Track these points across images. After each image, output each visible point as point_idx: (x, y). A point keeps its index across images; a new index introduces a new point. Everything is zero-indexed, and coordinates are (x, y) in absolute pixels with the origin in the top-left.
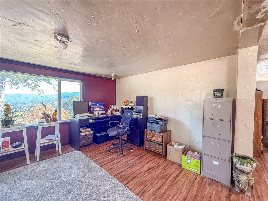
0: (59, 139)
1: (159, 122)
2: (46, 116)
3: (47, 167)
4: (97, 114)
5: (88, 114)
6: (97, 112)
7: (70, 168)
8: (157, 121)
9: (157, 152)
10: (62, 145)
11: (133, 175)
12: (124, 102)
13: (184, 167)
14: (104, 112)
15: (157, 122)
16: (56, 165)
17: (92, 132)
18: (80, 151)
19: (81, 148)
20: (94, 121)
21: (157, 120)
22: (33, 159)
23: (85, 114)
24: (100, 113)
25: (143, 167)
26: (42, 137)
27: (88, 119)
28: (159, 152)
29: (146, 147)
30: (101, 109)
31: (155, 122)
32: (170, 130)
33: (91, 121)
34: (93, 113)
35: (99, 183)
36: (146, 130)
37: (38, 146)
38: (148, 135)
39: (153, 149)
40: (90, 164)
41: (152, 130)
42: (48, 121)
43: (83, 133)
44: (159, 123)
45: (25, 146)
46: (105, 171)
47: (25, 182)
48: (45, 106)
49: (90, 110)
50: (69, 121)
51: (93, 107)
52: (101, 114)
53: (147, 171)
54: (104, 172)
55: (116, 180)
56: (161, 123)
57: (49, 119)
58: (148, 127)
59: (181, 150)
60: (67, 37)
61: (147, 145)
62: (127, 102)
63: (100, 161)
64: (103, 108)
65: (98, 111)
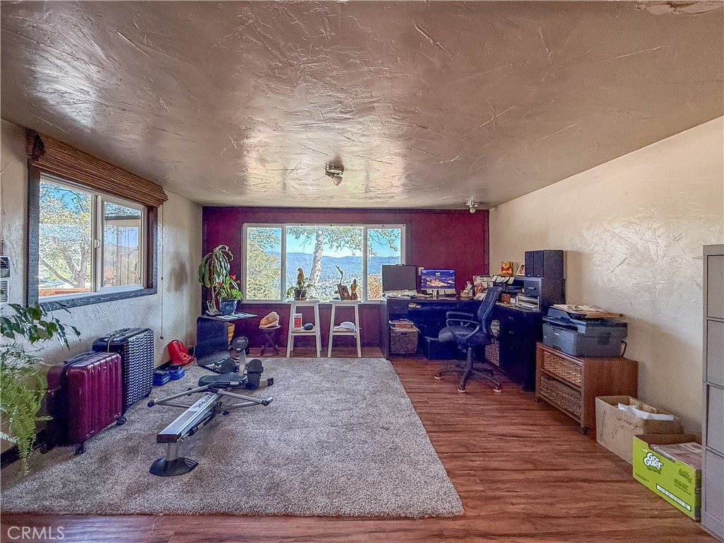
0: (357, 329)
1: (578, 326)
2: (342, 289)
3: (334, 367)
4: (435, 293)
5: (413, 293)
6: (435, 290)
7: (361, 377)
8: (571, 322)
9: (567, 413)
10: (362, 346)
11: (458, 426)
12: (503, 268)
13: (639, 476)
14: (452, 291)
15: (572, 325)
16: (346, 367)
17: (415, 330)
18: (389, 361)
19: (392, 356)
20: (419, 307)
21: (571, 320)
22: (324, 353)
23: (407, 293)
24: (442, 292)
25: (496, 425)
26: (335, 325)
27: (408, 302)
28: (575, 415)
29: (540, 393)
30: (446, 285)
31: (564, 324)
32: (634, 359)
33: (412, 306)
34: (425, 293)
35: (386, 410)
36: (539, 345)
37: (331, 334)
38: (547, 361)
39: (559, 403)
40: (392, 383)
41: (555, 348)
42: (343, 298)
43: (398, 329)
44: (576, 329)
45: (316, 330)
46: (409, 399)
47: (307, 374)
48: (342, 273)
49: (419, 285)
50: (379, 303)
51: (425, 279)
52: (445, 294)
53: (501, 435)
54: (406, 401)
55: (417, 418)
56: (582, 329)
57: (346, 294)
58: (545, 337)
59: (642, 423)
60: (341, 168)
61: (543, 388)
62: (508, 269)
63: (412, 386)
64: (450, 282)
65: (438, 287)
